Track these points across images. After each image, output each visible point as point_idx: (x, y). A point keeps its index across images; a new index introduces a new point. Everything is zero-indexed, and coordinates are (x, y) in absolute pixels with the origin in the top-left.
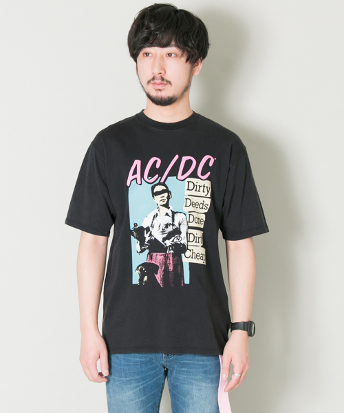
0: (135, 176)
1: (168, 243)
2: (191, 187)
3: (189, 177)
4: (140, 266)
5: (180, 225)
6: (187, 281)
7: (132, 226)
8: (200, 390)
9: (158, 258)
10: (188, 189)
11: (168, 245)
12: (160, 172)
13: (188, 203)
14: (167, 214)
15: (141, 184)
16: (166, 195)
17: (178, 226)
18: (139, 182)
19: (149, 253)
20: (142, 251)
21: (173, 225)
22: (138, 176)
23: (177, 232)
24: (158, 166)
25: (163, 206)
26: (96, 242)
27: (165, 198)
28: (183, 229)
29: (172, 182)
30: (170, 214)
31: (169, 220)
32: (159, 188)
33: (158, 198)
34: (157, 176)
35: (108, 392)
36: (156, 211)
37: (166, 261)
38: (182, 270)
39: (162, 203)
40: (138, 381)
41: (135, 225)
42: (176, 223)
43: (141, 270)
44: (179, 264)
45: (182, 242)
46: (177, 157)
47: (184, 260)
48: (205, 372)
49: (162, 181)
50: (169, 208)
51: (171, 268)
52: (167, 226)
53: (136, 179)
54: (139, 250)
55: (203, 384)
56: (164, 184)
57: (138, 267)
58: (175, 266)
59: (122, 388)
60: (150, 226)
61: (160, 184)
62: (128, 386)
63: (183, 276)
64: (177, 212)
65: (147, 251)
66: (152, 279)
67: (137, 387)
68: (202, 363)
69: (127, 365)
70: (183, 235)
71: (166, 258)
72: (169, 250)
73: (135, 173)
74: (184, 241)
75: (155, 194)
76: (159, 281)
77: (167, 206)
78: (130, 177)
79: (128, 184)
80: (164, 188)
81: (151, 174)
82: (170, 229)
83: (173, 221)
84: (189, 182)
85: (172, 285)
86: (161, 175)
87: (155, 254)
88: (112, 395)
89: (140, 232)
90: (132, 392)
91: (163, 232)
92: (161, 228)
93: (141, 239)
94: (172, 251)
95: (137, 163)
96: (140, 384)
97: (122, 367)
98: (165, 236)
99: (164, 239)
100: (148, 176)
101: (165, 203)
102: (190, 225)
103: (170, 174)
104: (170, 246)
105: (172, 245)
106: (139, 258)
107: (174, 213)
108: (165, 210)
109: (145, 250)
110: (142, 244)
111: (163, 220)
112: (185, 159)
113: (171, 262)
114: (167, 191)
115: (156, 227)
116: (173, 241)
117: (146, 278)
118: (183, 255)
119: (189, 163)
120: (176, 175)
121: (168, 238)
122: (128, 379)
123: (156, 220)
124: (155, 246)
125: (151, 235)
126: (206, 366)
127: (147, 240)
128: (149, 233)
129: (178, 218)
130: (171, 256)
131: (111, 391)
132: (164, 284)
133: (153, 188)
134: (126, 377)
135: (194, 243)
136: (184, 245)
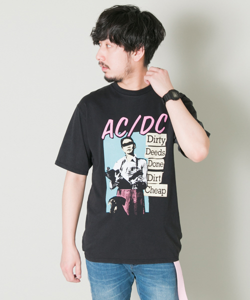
0: (108, 132)
1: (133, 181)
2: (150, 140)
3: (149, 132)
4: (111, 199)
5: (142, 168)
6: (147, 210)
7: (106, 169)
8: (161, 290)
9: (126, 193)
10: (148, 142)
11: (133, 183)
12: (128, 129)
13: (148, 152)
14: (132, 160)
15: (113, 138)
16: (132, 146)
17: (141, 169)
18: (112, 136)
19: (119, 189)
20: (114, 188)
21: (137, 168)
22: (111, 131)
23: (140, 173)
24: (126, 124)
25: (130, 154)
26: (77, 179)
27: (131, 148)
28: (145, 171)
29: (136, 136)
30: (135, 160)
31: (134, 164)
32: (126, 141)
33: (126, 148)
34: (125, 131)
35: (93, 291)
36: (124, 158)
37: (131, 195)
38: (144, 202)
39: (129, 152)
40: (115, 281)
41: (108, 168)
42: (139, 167)
43: (112, 202)
44: (141, 197)
45: (144, 181)
46: (140, 117)
47: (145, 194)
48: (164, 277)
49: (129, 135)
50: (134, 156)
51: (135, 201)
52: (132, 169)
53: (109, 134)
54: (111, 187)
55: (164, 286)
56: (130, 138)
57: (110, 200)
58: (138, 199)
59: (104, 287)
60: (119, 169)
61: (127, 138)
62: (108, 285)
63: (144, 207)
64: (140, 159)
65: (117, 188)
66: (121, 209)
67: (115, 286)
68: (160, 270)
69: (106, 270)
70: (144, 175)
71: (131, 193)
72: (134, 187)
73: (109, 129)
74: (145, 180)
75: (123, 145)
76: (126, 210)
77: (132, 154)
78: (105, 132)
79: (103, 137)
80: (130, 141)
81: (121, 131)
82: (135, 171)
83: (137, 165)
84: (149, 136)
85: (136, 213)
86: (128, 131)
87: (123, 190)
88: (96, 293)
89: (112, 173)
90: (111, 290)
91: (129, 173)
92: (128, 170)
93: (113, 179)
94: (136, 188)
95: (111, 122)
96: (117, 283)
97: (103, 272)
98: (131, 176)
99: (130, 179)
100: (118, 132)
101: (131, 152)
102: (149, 168)
103: (135, 130)
104: (134, 184)
105: (136, 183)
106: (111, 193)
107: (137, 159)
108: (131, 157)
109: (115, 187)
110: (113, 183)
111: (130, 164)
112: (146, 118)
113: (135, 196)
114: (132, 143)
115: (124, 170)
116: (137, 180)
117: (116, 208)
118: (144, 190)
119: (149, 121)
120: (139, 131)
121: (133, 178)
122: (107, 280)
123: (124, 164)
124: (123, 184)
125: (120, 176)
126: (164, 272)
127: (117, 180)
128: (118, 174)
129: (141, 163)
130: (135, 191)
131: (95, 290)
132: (129, 213)
133: (122, 141)
134: (106, 279)
135: (152, 182)
136: (145, 183)
